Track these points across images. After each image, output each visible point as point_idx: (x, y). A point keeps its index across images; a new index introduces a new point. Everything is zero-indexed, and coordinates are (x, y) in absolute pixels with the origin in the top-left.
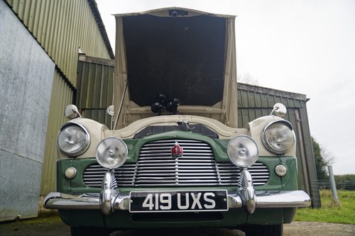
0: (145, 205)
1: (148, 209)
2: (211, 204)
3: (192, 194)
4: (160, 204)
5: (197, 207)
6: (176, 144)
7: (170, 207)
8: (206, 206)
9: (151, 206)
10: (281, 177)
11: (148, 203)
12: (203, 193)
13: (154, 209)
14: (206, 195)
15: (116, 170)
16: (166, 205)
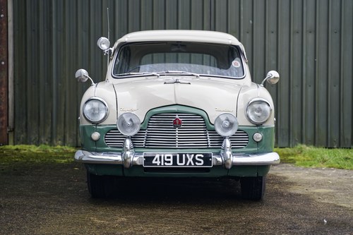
0: (154, 162)
1: (156, 164)
2: (200, 162)
3: (188, 155)
4: (165, 161)
5: (190, 164)
6: (177, 117)
7: (171, 164)
8: (197, 163)
9: (158, 163)
10: (257, 142)
11: (156, 160)
12: (195, 154)
13: (160, 165)
14: (197, 155)
15: (132, 137)
16: (169, 162)
